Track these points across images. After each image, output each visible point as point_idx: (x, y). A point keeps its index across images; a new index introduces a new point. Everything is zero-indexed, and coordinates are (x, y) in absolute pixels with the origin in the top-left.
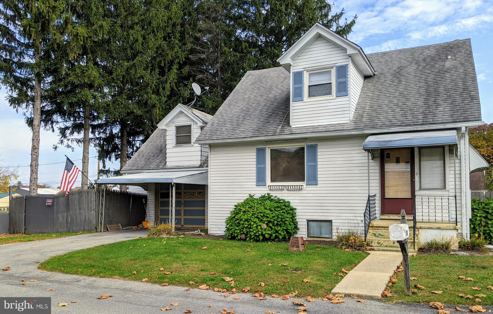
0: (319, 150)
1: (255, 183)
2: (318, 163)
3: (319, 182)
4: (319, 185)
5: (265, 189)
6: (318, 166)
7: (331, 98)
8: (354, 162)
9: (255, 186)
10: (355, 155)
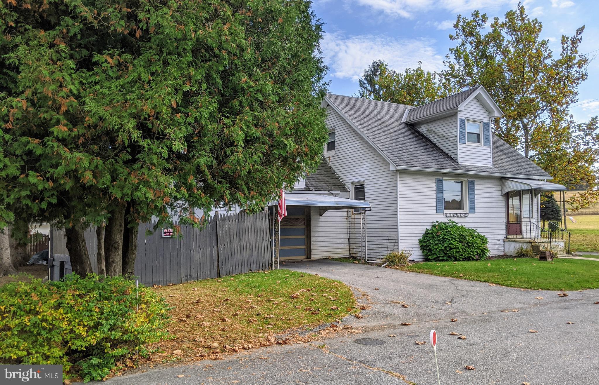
0: (475, 186)
1: (435, 211)
2: (476, 196)
3: (476, 211)
4: (476, 214)
5: (442, 216)
6: (476, 198)
7: (480, 146)
8: (493, 196)
9: (435, 213)
10: (494, 191)
